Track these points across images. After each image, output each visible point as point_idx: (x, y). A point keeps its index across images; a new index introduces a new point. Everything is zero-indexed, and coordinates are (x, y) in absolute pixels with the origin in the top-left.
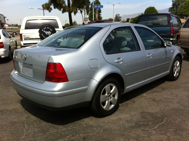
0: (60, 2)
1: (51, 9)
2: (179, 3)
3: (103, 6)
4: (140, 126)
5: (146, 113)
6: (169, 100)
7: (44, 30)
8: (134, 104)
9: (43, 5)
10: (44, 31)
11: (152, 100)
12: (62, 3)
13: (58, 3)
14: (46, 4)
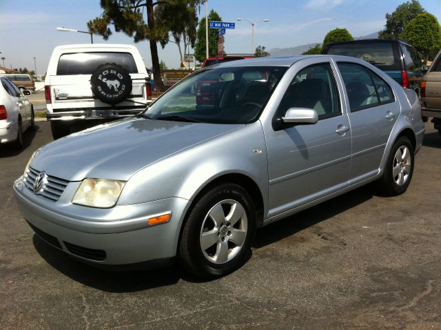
0: (130, 16)
1: (110, 32)
2: (402, 21)
3: (234, 24)
4: (373, 302)
5: (380, 270)
6: (426, 238)
7: (103, 77)
8: (345, 249)
9: (91, 22)
10: (104, 80)
11: (386, 238)
12: (134, 19)
13: (126, 17)
14: (97, 21)
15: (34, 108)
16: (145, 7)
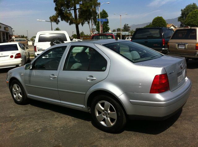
0: (67, 14)
1: (59, 21)
2: (188, 13)
7: (55, 43)
9: (51, 17)
12: (69, 16)
13: (65, 15)
14: (53, 16)
15: (30, 53)
16: (73, 10)
